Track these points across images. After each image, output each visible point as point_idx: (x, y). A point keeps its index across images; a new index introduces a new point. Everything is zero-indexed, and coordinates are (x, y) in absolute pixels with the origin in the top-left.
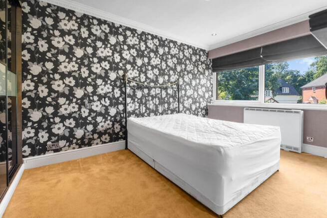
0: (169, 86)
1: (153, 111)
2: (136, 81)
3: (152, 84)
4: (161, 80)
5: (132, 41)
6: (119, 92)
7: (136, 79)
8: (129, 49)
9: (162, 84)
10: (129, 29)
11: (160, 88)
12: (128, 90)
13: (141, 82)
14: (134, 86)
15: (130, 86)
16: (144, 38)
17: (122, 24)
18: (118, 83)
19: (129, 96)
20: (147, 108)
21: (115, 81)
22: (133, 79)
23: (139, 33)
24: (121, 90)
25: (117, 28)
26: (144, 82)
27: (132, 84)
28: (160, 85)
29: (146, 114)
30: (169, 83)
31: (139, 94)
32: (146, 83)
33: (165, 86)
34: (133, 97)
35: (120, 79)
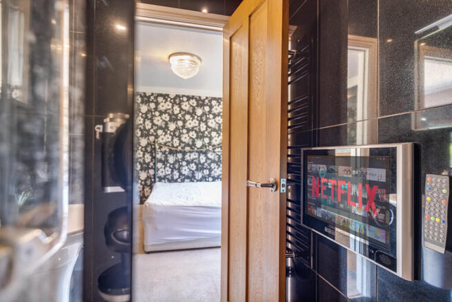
0: (211, 149)
1: (188, 177)
2: (168, 146)
3: (187, 149)
4: (199, 144)
5: (164, 106)
6: (150, 157)
7: (168, 144)
8: (160, 115)
9: (201, 148)
10: (161, 95)
11: (197, 152)
12: (159, 156)
13: (173, 147)
14: (165, 151)
15: (161, 152)
16: (177, 101)
17: (154, 92)
18: (149, 149)
19: (160, 161)
20: (181, 174)
21: (146, 147)
22: (165, 144)
23: (172, 97)
24: (152, 155)
25: (149, 97)
26: (177, 147)
27: (164, 149)
28: (198, 149)
29: (179, 180)
30: (211, 147)
31: (171, 159)
32: (180, 148)
33: (204, 150)
34: (165, 162)
35: (151, 145)
